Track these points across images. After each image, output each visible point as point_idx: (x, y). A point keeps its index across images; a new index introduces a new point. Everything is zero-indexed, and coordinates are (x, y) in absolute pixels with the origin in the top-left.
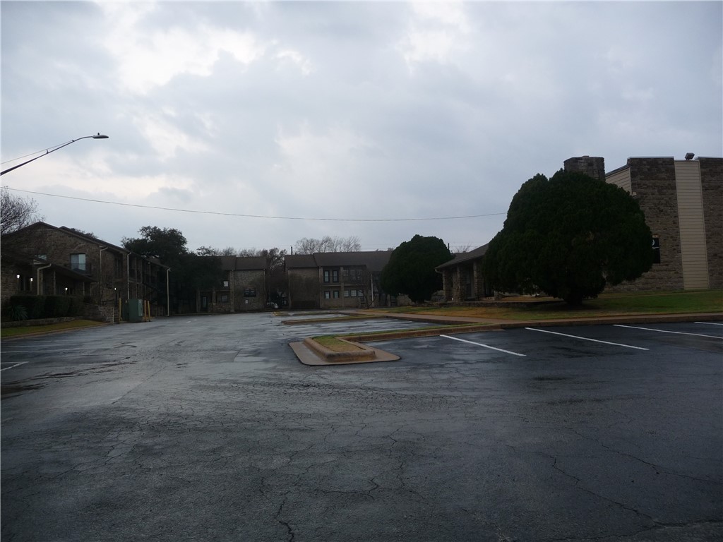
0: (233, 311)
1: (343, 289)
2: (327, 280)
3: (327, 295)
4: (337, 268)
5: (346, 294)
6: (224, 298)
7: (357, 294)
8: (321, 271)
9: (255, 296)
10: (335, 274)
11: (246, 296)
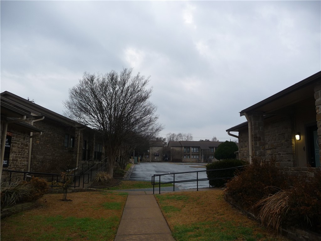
0: (150, 161)
1: (191, 155)
2: (185, 151)
3: (185, 157)
4: (189, 147)
5: (192, 157)
6: (147, 156)
7: (196, 157)
8: (183, 148)
9: (158, 156)
10: (188, 149)
11: (155, 156)
